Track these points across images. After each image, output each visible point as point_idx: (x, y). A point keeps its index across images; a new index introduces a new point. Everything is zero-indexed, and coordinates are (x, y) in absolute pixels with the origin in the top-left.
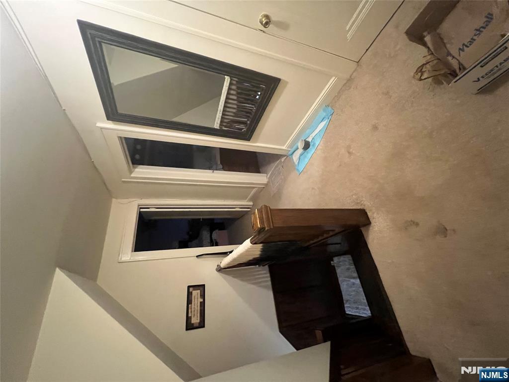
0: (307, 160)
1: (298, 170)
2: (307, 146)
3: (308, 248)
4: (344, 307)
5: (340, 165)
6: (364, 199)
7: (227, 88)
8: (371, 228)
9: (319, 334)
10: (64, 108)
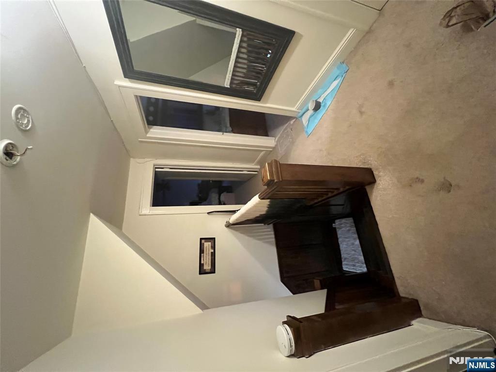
0: (317, 121)
1: (307, 132)
2: (318, 107)
3: (311, 207)
4: (342, 264)
5: (350, 126)
6: (372, 159)
7: (238, 45)
8: (375, 186)
9: (317, 283)
10: (84, 65)
